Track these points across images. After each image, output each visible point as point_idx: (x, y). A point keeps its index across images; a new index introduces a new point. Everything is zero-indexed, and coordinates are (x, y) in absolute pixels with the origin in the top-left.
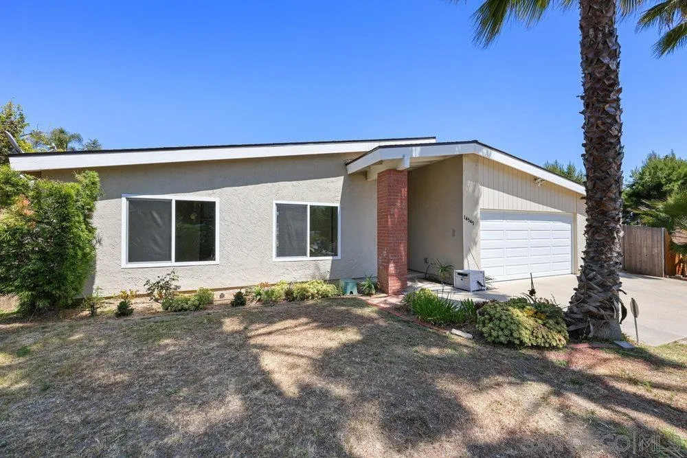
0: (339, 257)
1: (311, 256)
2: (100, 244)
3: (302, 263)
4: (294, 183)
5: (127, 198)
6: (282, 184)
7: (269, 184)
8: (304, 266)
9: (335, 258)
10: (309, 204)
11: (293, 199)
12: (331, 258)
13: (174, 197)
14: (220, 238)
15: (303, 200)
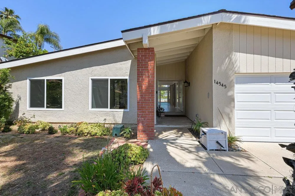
0: (128, 110)
1: (111, 108)
2: (21, 100)
3: (105, 112)
4: (101, 66)
5: (29, 80)
6: (94, 68)
7: (87, 68)
8: (107, 114)
9: (126, 110)
10: (109, 78)
11: (100, 76)
12: (122, 110)
13: (46, 78)
14: (65, 97)
15: (106, 76)
